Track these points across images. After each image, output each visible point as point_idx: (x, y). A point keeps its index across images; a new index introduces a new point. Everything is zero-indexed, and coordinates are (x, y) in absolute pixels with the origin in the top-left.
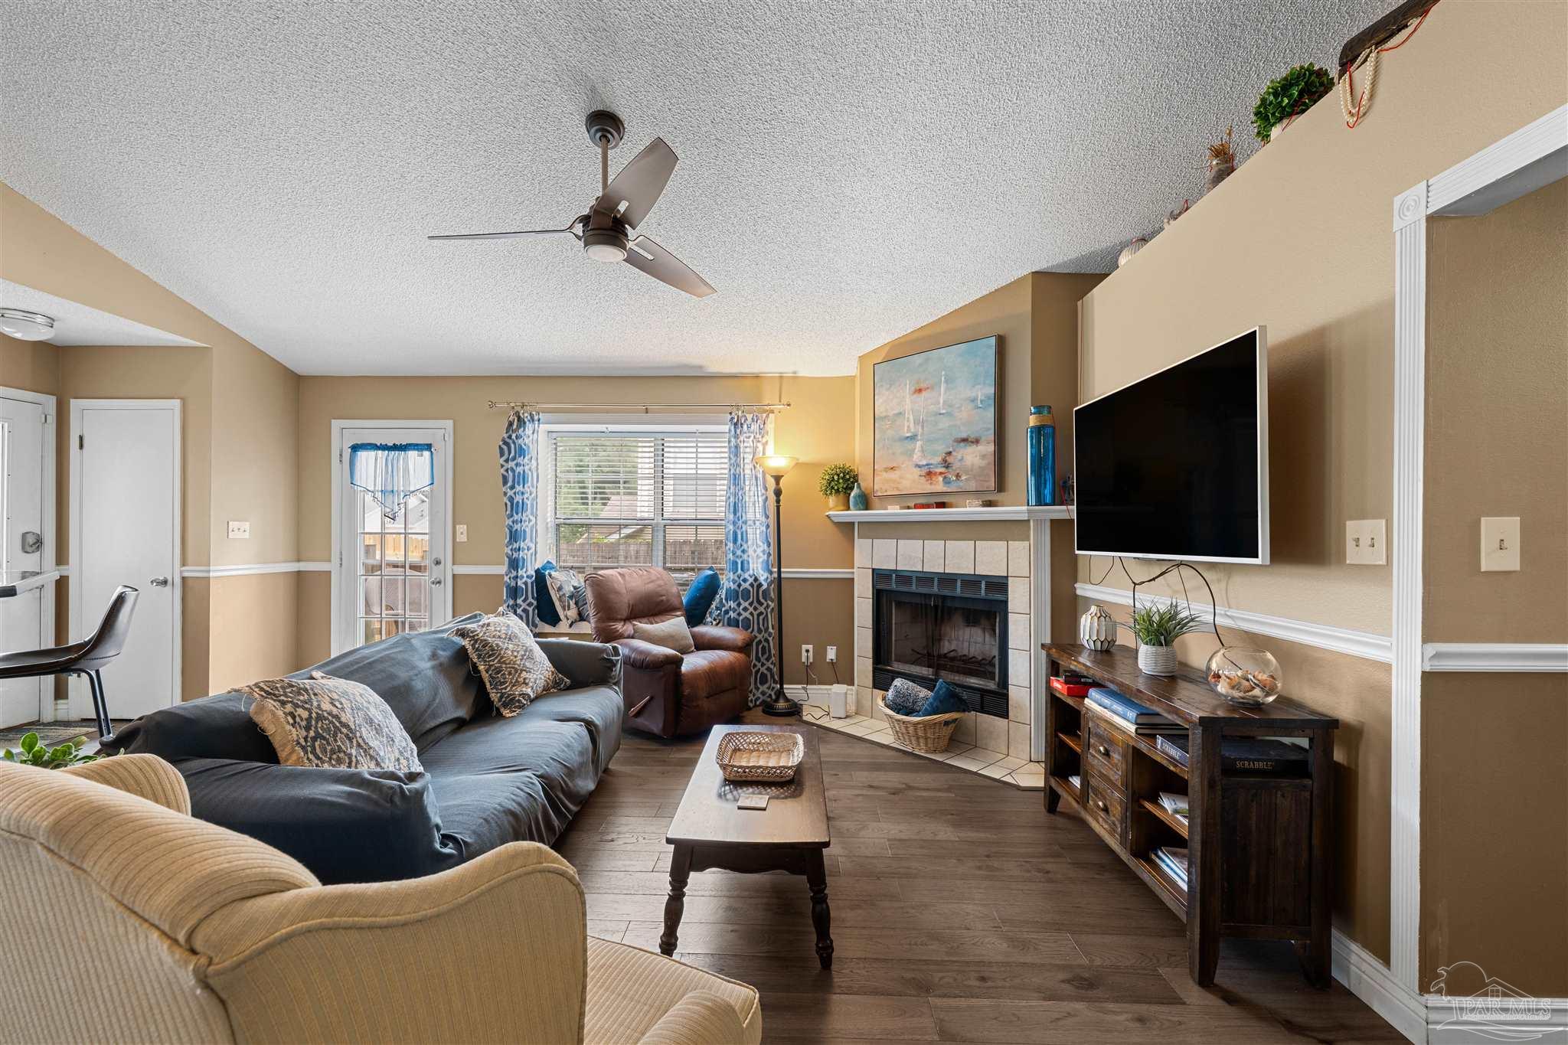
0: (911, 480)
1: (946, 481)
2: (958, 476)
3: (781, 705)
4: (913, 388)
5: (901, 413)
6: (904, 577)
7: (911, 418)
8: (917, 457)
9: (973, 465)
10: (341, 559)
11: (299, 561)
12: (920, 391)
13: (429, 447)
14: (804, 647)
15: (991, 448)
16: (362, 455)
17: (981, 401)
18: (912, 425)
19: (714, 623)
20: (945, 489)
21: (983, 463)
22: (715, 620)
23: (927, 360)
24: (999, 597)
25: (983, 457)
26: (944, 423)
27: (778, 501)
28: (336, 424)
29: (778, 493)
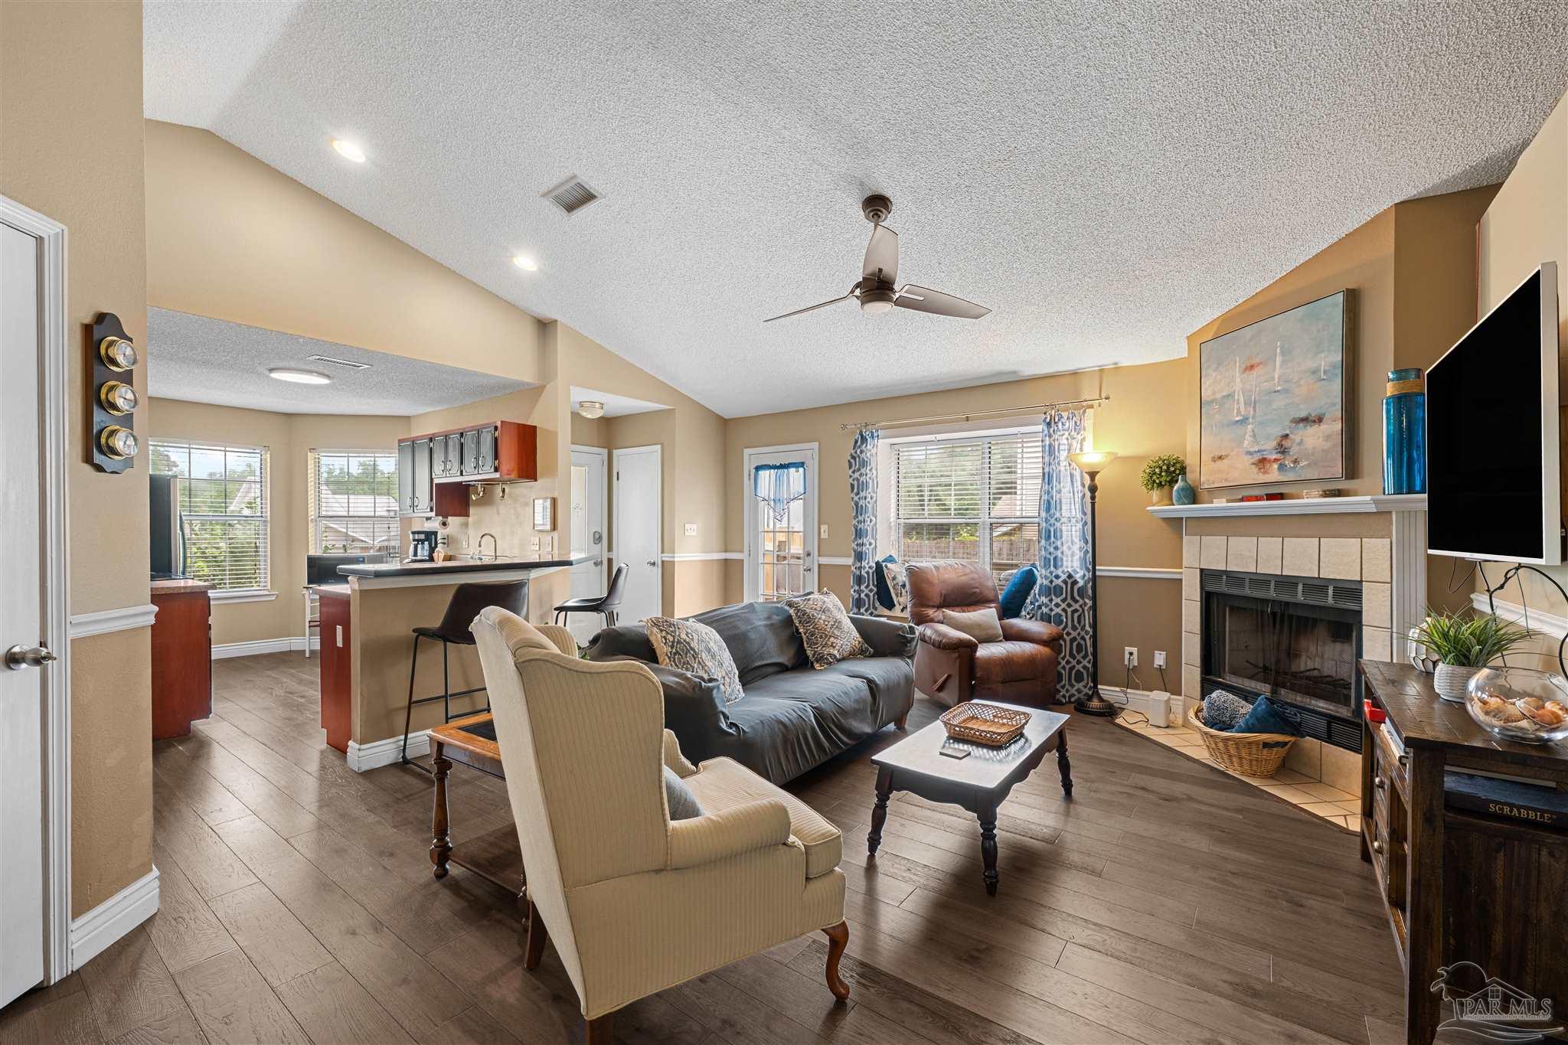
0: (1242, 471)
1: (1282, 467)
2: (1296, 462)
3: (1095, 704)
4: (1244, 366)
5: (1229, 395)
6: (1234, 577)
7: (1242, 399)
8: (1248, 443)
9: (1314, 448)
10: (750, 551)
11: (726, 551)
12: (1252, 367)
13: (802, 464)
14: (1128, 649)
15: (1338, 426)
16: (761, 473)
17: (1325, 372)
18: (1242, 409)
19: (1028, 617)
20: (1281, 478)
21: (1327, 445)
22: (1028, 614)
23: (1259, 332)
24: (1351, 606)
25: (1328, 437)
26: (1280, 402)
27: (1093, 498)
28: (747, 452)
29: (1093, 489)
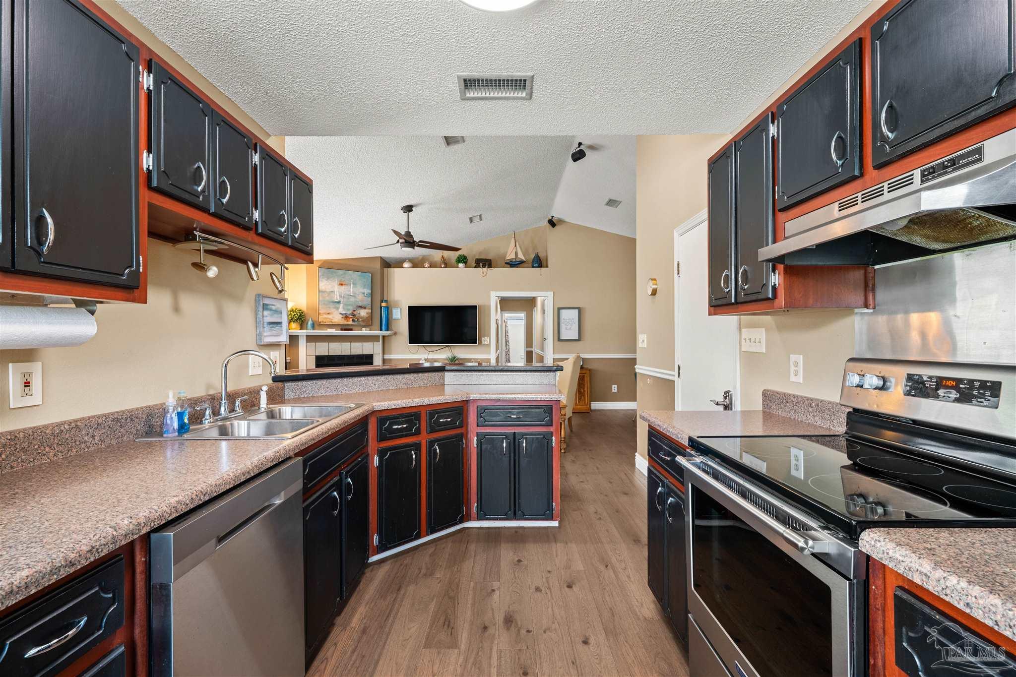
0: (337, 318)
1: (353, 320)
2: (358, 319)
4: (338, 283)
5: (332, 292)
7: (338, 294)
8: (341, 310)
9: (364, 316)
12: (342, 285)
15: (370, 311)
17: (366, 294)
18: (338, 297)
20: (353, 324)
21: (367, 316)
23: (345, 274)
24: (370, 361)
25: (367, 313)
26: (352, 299)
